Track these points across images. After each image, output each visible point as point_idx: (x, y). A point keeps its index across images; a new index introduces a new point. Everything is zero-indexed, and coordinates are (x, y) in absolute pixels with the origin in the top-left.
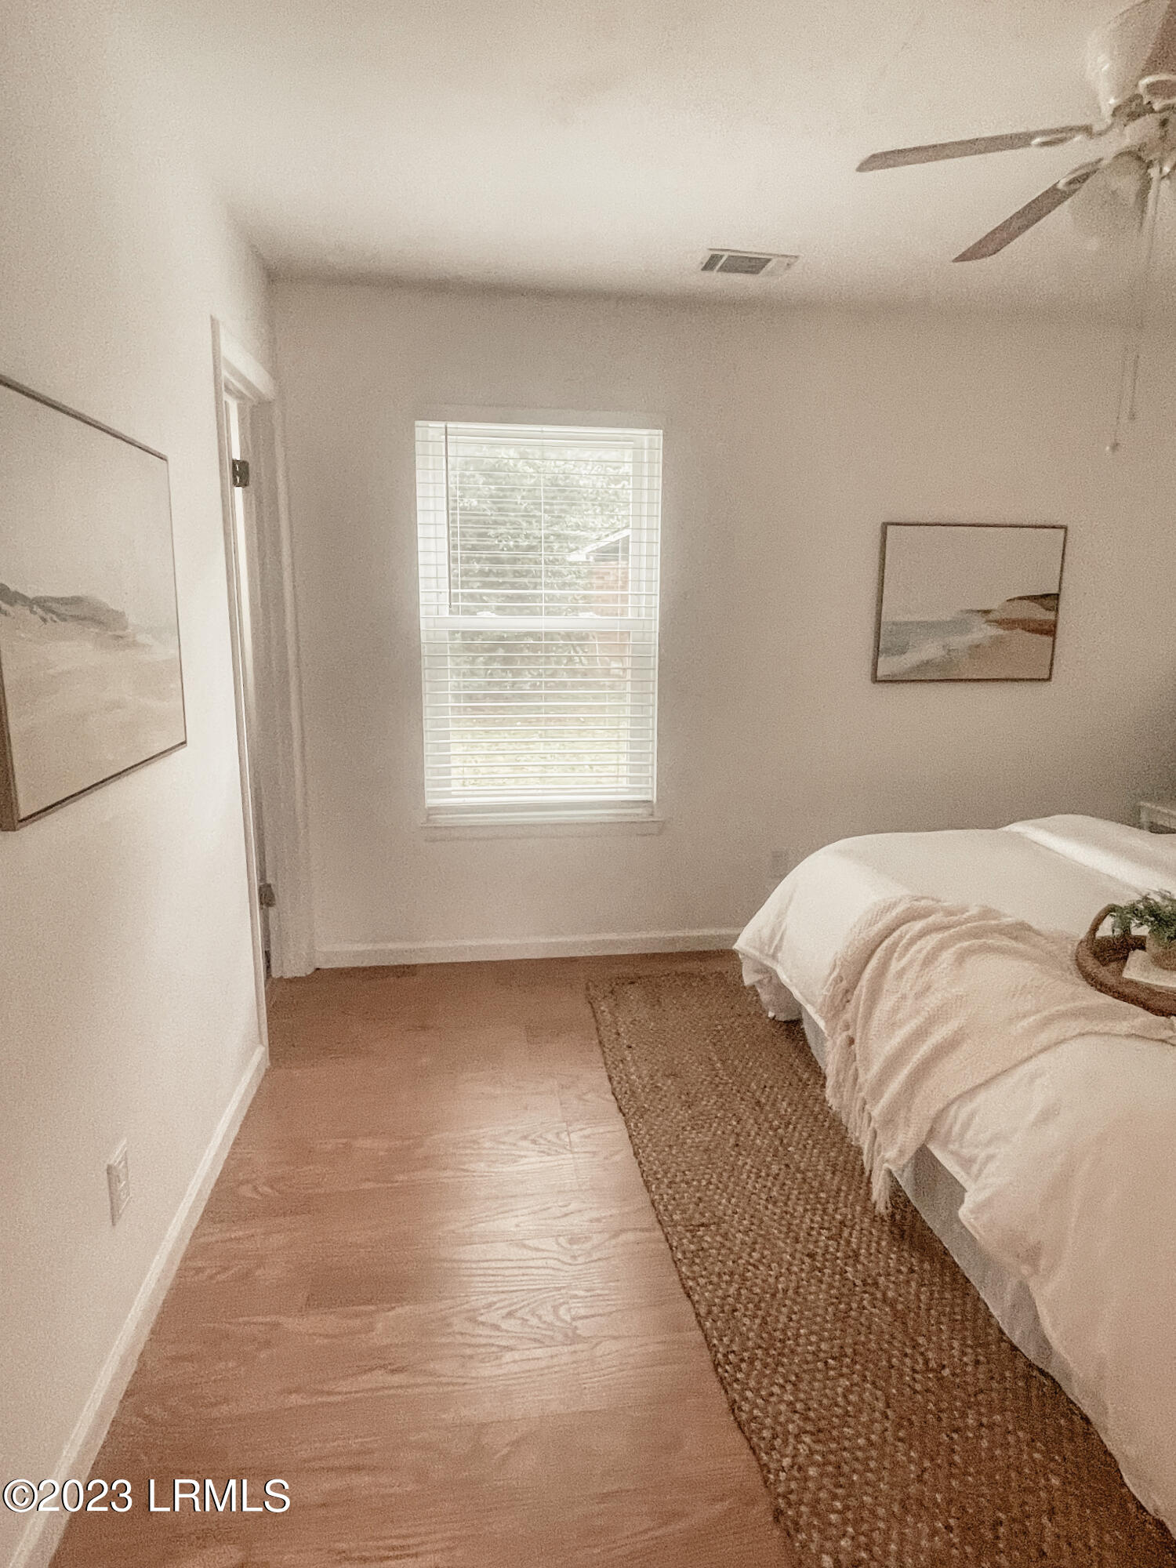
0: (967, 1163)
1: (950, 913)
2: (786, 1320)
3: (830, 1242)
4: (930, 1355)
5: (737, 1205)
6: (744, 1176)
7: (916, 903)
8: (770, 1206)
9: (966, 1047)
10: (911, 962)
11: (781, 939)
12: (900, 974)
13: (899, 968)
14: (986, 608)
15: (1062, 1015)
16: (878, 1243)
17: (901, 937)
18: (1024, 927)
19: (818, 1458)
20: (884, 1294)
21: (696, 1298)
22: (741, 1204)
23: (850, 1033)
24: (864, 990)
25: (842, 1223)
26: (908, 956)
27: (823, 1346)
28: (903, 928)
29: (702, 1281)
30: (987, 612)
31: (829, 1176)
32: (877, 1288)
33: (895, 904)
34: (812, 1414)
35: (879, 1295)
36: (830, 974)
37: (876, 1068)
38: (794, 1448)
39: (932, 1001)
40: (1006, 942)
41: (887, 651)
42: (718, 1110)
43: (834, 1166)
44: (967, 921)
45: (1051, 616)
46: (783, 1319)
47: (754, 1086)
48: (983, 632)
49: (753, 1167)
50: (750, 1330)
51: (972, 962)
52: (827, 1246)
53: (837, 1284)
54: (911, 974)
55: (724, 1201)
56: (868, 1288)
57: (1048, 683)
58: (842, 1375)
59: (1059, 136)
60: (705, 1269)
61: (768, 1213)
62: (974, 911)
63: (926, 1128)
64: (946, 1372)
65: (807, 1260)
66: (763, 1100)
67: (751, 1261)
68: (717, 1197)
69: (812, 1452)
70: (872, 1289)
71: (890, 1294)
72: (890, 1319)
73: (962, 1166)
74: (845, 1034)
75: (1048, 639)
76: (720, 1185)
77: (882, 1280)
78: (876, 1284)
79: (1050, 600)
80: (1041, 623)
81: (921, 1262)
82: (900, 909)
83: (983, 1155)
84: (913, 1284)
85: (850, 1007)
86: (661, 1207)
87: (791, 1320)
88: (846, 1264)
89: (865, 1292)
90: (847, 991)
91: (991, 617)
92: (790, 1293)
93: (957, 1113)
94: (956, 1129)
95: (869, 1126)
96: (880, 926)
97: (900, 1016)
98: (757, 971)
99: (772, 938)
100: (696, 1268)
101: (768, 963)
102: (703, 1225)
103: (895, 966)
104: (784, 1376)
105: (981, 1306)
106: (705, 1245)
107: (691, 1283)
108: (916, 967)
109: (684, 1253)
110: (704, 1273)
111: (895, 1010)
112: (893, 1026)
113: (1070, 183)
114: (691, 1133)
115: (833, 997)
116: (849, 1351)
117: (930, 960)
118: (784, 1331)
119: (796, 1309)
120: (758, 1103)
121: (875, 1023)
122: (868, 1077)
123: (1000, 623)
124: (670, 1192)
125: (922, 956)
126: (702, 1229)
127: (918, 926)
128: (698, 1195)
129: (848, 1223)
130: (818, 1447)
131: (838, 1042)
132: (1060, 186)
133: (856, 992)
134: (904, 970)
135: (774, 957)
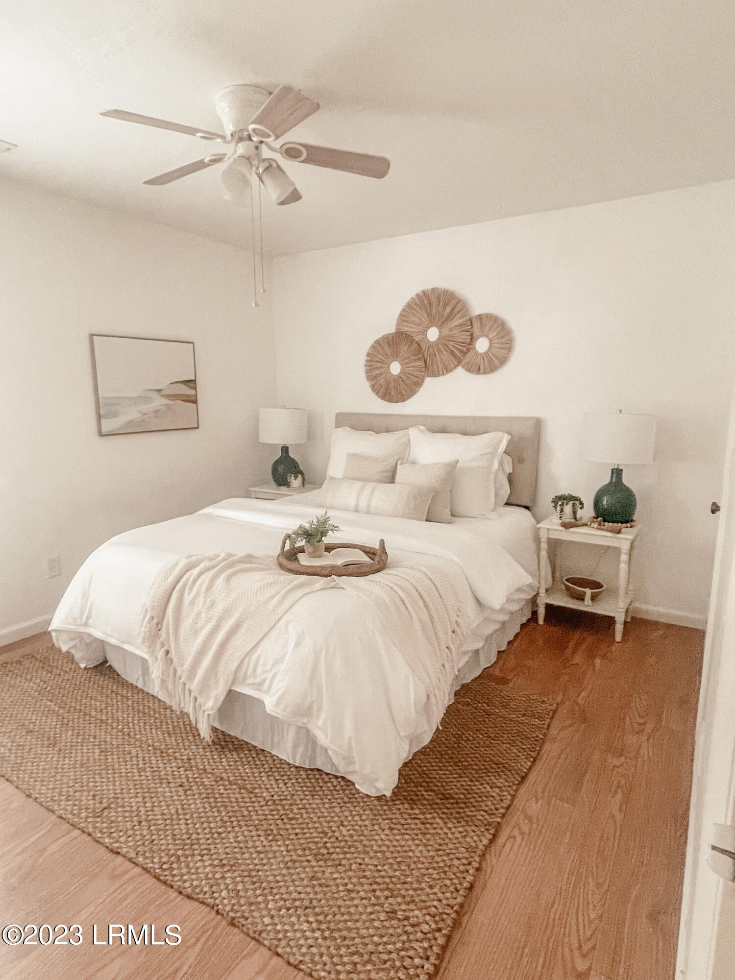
0: (259, 686)
1: (211, 560)
2: (185, 826)
3: (188, 772)
4: (264, 794)
5: (121, 785)
6: (117, 766)
7: (190, 560)
8: (142, 774)
9: (245, 625)
10: (198, 594)
11: (90, 612)
12: (193, 602)
13: (190, 599)
14: (159, 388)
15: (292, 590)
16: (213, 759)
17: (187, 580)
18: (250, 556)
19: (238, 879)
20: (229, 780)
21: (124, 850)
22: (123, 783)
23: (166, 648)
24: (171, 619)
25: (189, 759)
26: (195, 589)
27: (212, 825)
28: (188, 574)
29: (122, 839)
30: (159, 391)
31: (167, 739)
32: (224, 780)
33: (177, 564)
34: (224, 862)
35: (227, 783)
36: (144, 618)
37: (189, 661)
38: (225, 884)
39: (220, 607)
40: (245, 566)
41: (107, 416)
42: (77, 738)
43: (169, 733)
44: (222, 561)
45: (193, 392)
46: (183, 827)
47: (93, 713)
48: (159, 402)
49: (119, 758)
50: (168, 845)
51: (235, 581)
52: (187, 775)
53: (203, 791)
54: (200, 600)
55: (111, 787)
56: (219, 783)
57: (197, 430)
58: (229, 832)
59: (210, 136)
60: (121, 831)
61: (143, 778)
62: (223, 555)
63: (231, 678)
64: (275, 797)
65: (180, 789)
66: (104, 718)
67: (148, 809)
68: (104, 788)
69: (234, 878)
70: (221, 783)
71: (232, 779)
72: (238, 790)
73: (257, 689)
74: (163, 650)
75: (194, 405)
76: (104, 780)
77: (224, 775)
78: (222, 779)
79: (191, 383)
80: (188, 396)
81: (238, 754)
82: (181, 565)
83: (270, 675)
84: (240, 767)
85: (163, 633)
86: (70, 816)
87: (187, 824)
88: (202, 779)
89: (219, 786)
90: (158, 624)
91: (163, 393)
92: (180, 811)
93: (249, 661)
94: (250, 671)
95: (190, 696)
96: (171, 579)
97: (199, 625)
98: (72, 639)
99: (82, 613)
100: (114, 835)
101: (83, 630)
102: (105, 808)
103: (187, 599)
104: (199, 855)
105: (275, 758)
106: (113, 819)
107: (116, 845)
108: (202, 595)
109: (100, 832)
110: (121, 834)
111: (195, 622)
112: (196, 632)
113: (211, 161)
114: (64, 761)
115: (150, 631)
116: (226, 819)
117: (209, 588)
118: (187, 833)
119: (187, 817)
120: (102, 721)
121: (182, 635)
122: (183, 670)
123: (168, 396)
124: (70, 803)
125: (204, 587)
126: (106, 810)
127: (195, 572)
128: (91, 793)
129: (192, 757)
130: (236, 874)
131: (159, 657)
132: (206, 160)
133: (165, 622)
134: (194, 598)
135: (86, 624)
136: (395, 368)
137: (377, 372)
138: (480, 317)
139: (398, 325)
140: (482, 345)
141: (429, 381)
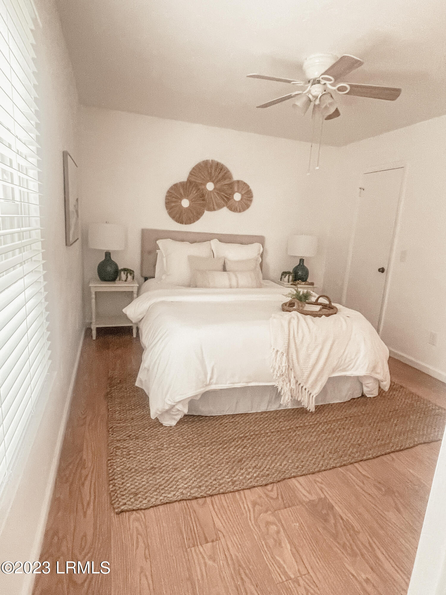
11: (212, 374)
48: (75, 216)
91: (75, 208)
99: (206, 377)
136: (185, 203)
137: (173, 204)
138: (238, 182)
139: (189, 177)
140: (237, 197)
141: (206, 213)
